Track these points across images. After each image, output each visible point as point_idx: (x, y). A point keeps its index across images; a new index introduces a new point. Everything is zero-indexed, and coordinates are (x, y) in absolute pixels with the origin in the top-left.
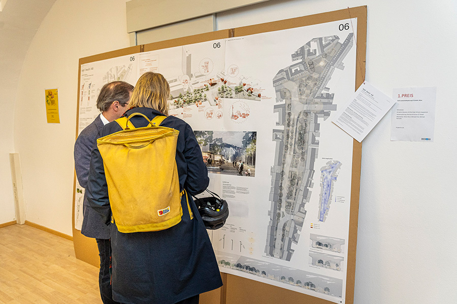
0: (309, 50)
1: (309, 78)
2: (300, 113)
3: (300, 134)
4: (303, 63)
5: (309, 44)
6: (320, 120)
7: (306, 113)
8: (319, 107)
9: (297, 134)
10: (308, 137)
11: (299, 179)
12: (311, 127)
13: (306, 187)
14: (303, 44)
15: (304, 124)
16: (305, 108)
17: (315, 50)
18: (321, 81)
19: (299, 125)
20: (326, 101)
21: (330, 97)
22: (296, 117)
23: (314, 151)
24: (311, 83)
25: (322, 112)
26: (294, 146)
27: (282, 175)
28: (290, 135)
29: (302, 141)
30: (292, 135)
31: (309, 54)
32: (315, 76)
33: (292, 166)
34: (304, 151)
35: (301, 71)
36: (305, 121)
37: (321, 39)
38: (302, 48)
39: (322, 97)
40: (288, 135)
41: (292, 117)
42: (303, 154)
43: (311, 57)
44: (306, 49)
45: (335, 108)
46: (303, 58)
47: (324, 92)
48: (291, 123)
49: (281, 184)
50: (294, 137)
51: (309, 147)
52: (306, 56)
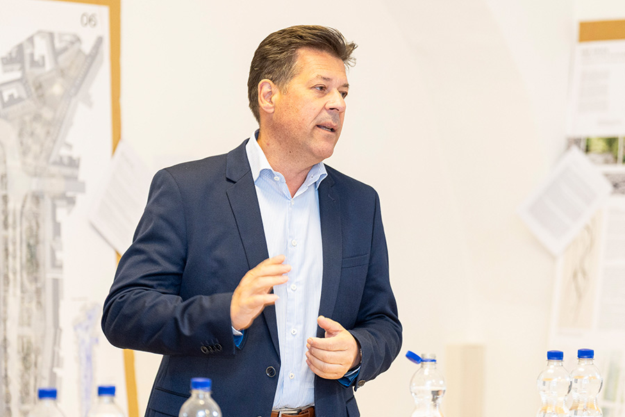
0: (32, 55)
1: (37, 118)
2: (26, 197)
3: (29, 246)
4: (22, 80)
5: (31, 40)
6: (62, 214)
7: (37, 198)
8: (57, 186)
9: (24, 246)
10: (44, 254)
11: (38, 352)
12: (46, 231)
13: (52, 367)
14: (22, 38)
15: (34, 224)
16: (34, 185)
17: (43, 58)
18: (56, 127)
19: (25, 225)
20: (68, 171)
21: (73, 163)
22: (19, 206)
23: (56, 282)
24: (40, 130)
25: (63, 197)
26: (22, 276)
27: (5, 348)
28: (11, 248)
29: (33, 261)
30: (15, 250)
31: (34, 63)
32: (47, 114)
33: (21, 324)
34: (39, 285)
35: (20, 99)
36: (36, 216)
37: (51, 35)
38: (20, 48)
39: (60, 163)
40: (6, 250)
41: (11, 205)
42: (38, 292)
43: (37, 71)
44: (27, 51)
45: (82, 188)
46: (22, 68)
47: (64, 152)
48: (10, 220)
49: (6, 370)
50: (18, 253)
51: (48, 274)
52: (27, 65)
